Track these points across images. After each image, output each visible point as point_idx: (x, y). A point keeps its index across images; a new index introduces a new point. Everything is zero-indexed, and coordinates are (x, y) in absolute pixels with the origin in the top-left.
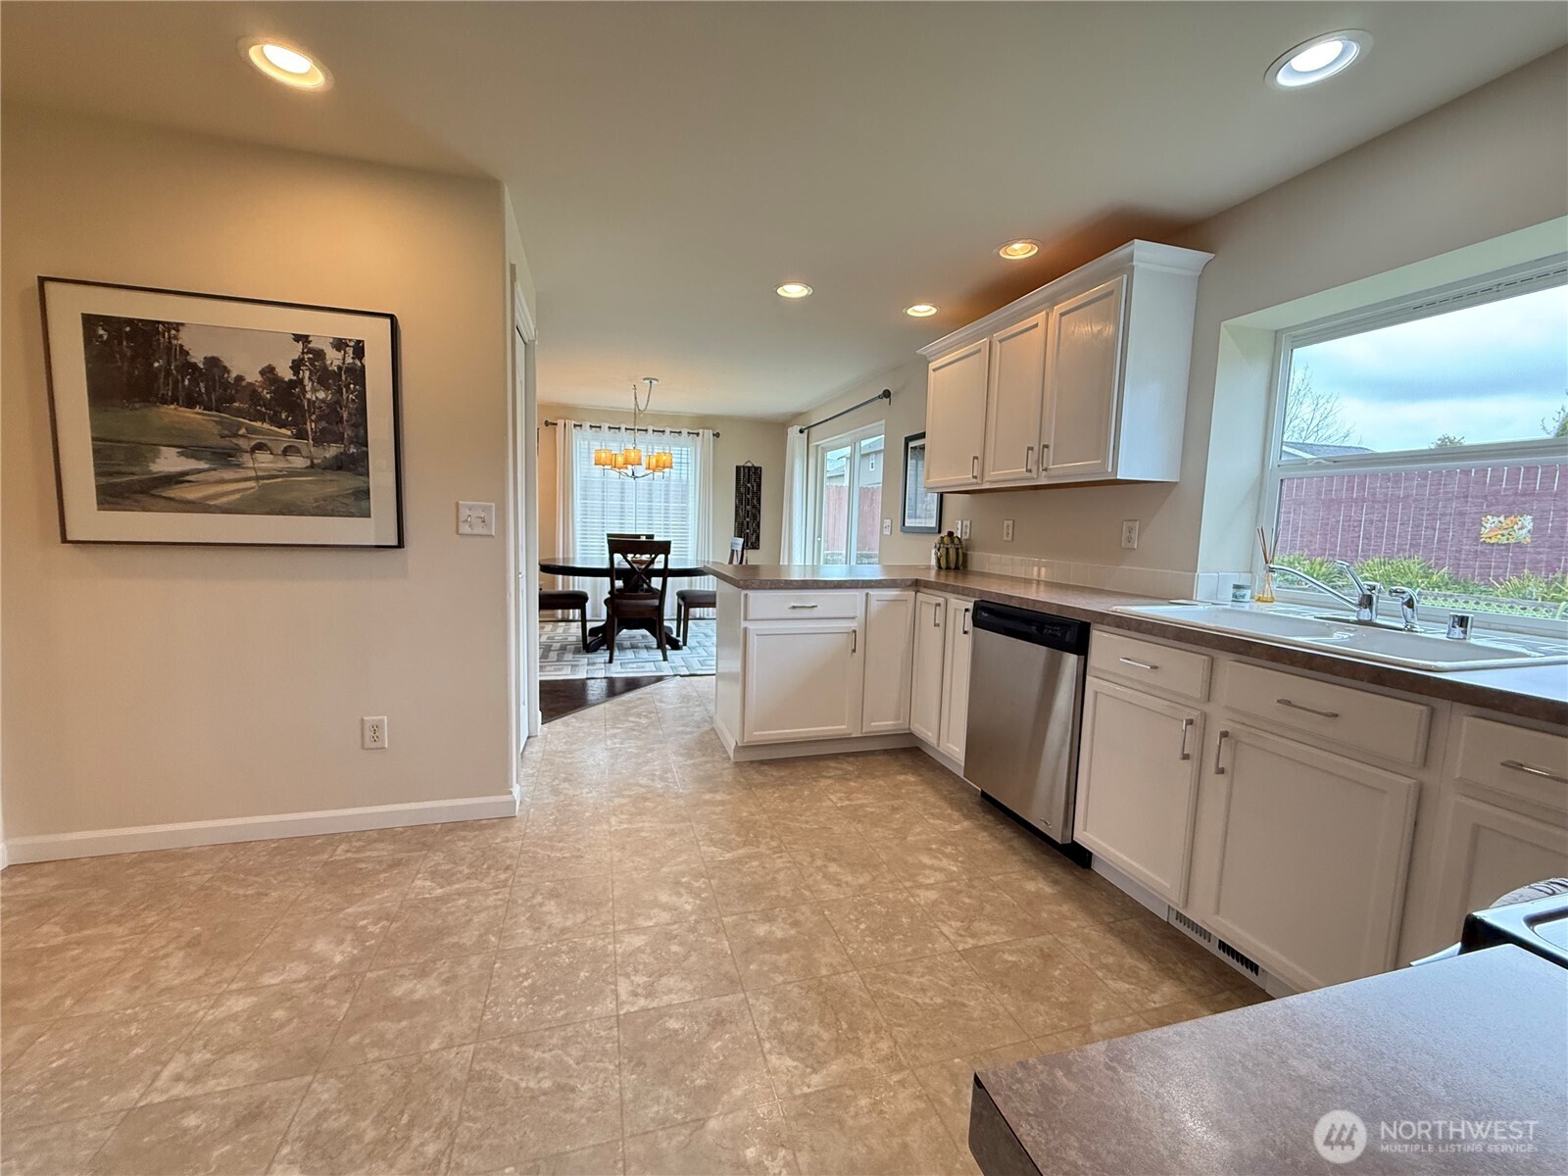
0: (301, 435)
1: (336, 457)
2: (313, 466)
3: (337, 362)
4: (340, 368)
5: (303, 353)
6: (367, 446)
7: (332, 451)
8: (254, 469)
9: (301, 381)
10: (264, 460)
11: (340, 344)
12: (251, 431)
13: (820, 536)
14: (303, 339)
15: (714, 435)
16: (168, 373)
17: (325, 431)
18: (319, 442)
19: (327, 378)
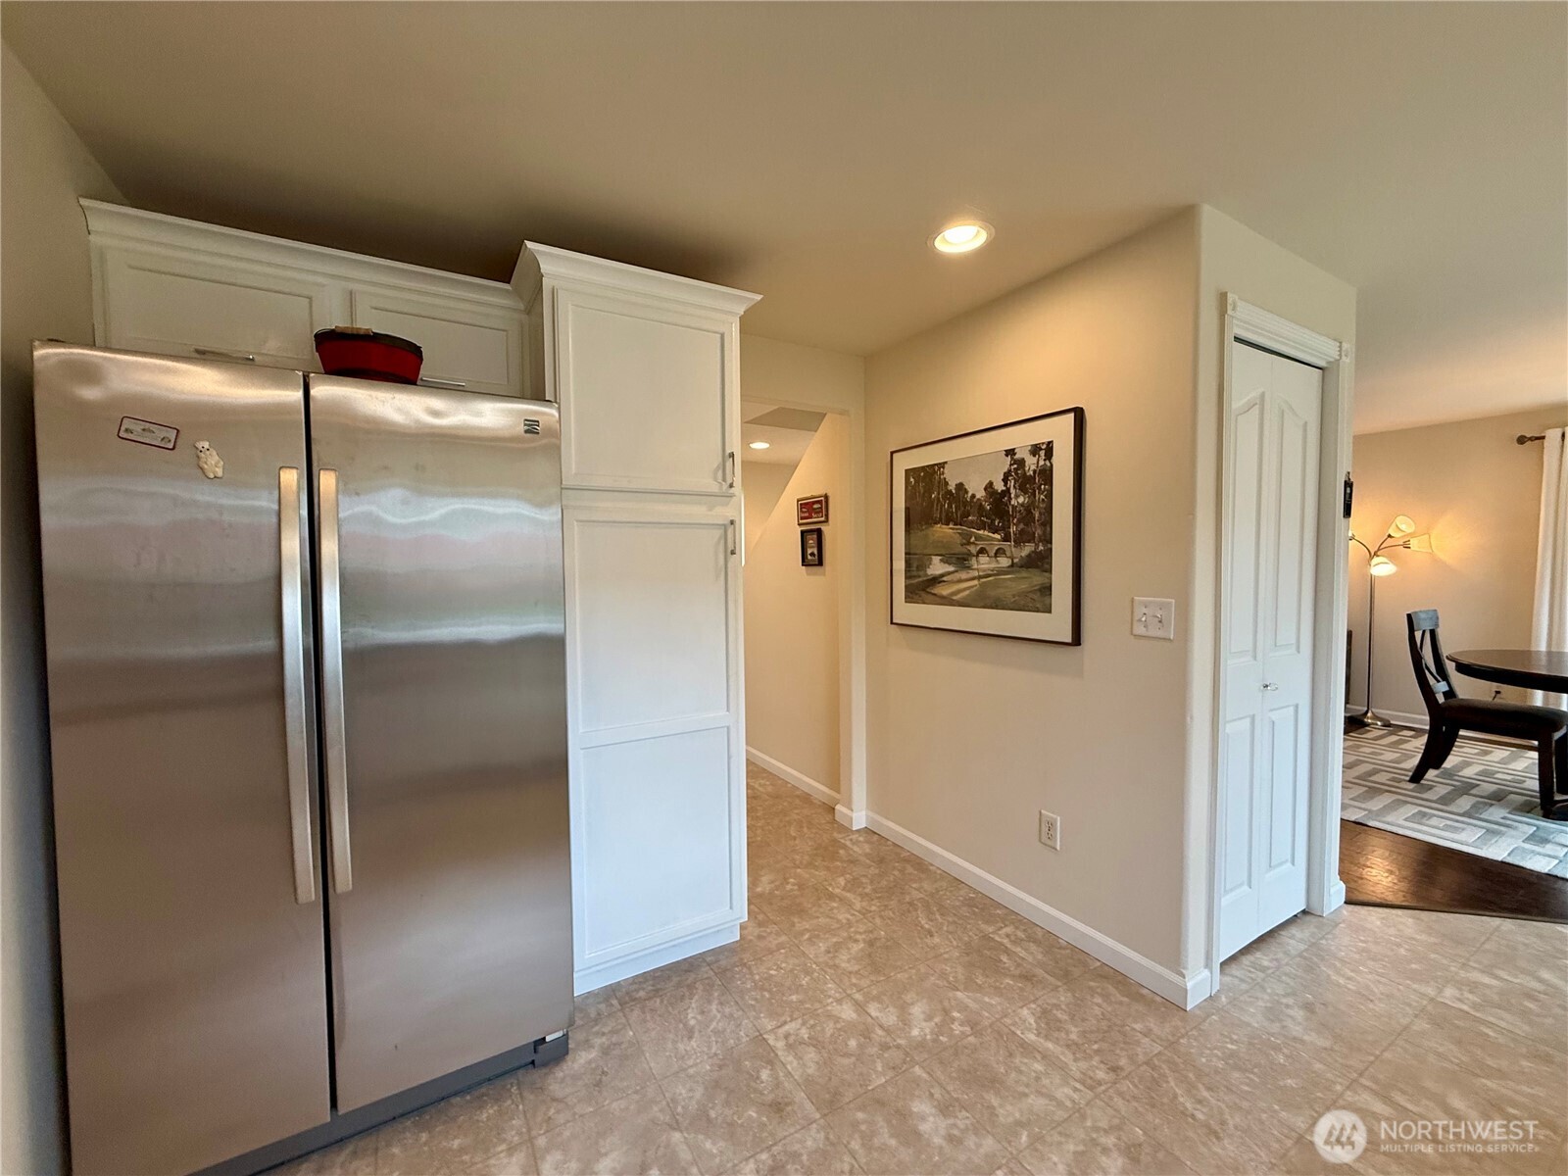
0: (1006, 539)
1: (1029, 556)
2: (1012, 565)
3: (1033, 467)
4: (1035, 471)
5: (1011, 465)
6: (1051, 543)
7: (1027, 549)
8: (978, 569)
9: (1008, 490)
10: (984, 563)
11: (1035, 450)
12: (979, 538)
14: (1010, 452)
16: (938, 499)
17: (1022, 532)
18: (1018, 543)
19: (1026, 483)
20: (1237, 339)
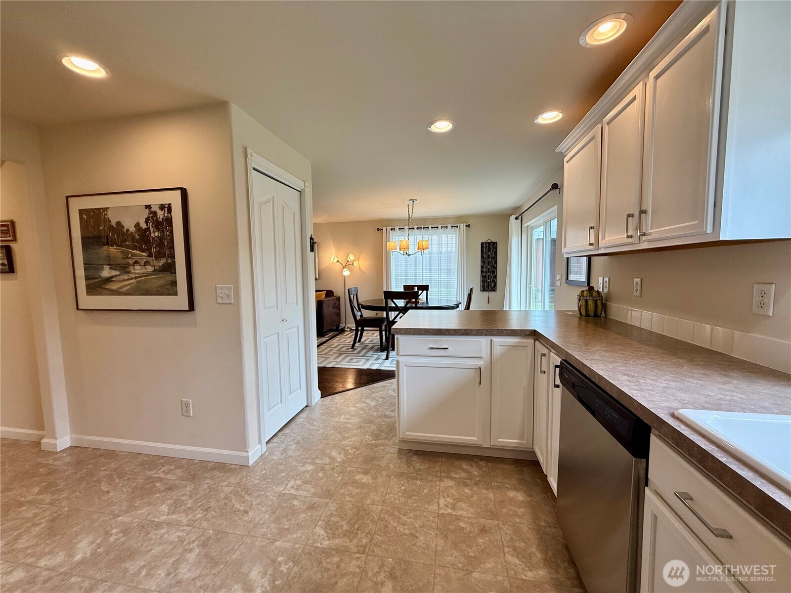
0: (150, 255)
1: (163, 265)
2: (155, 270)
3: (162, 217)
4: (163, 219)
5: (149, 214)
6: (175, 258)
7: (162, 261)
8: (134, 273)
9: (149, 228)
10: (138, 269)
11: (162, 207)
12: (133, 255)
13: (530, 284)
14: (148, 207)
15: (466, 226)
16: (105, 230)
17: (159, 252)
18: (157, 258)
19: (158, 225)
20: (254, 169)
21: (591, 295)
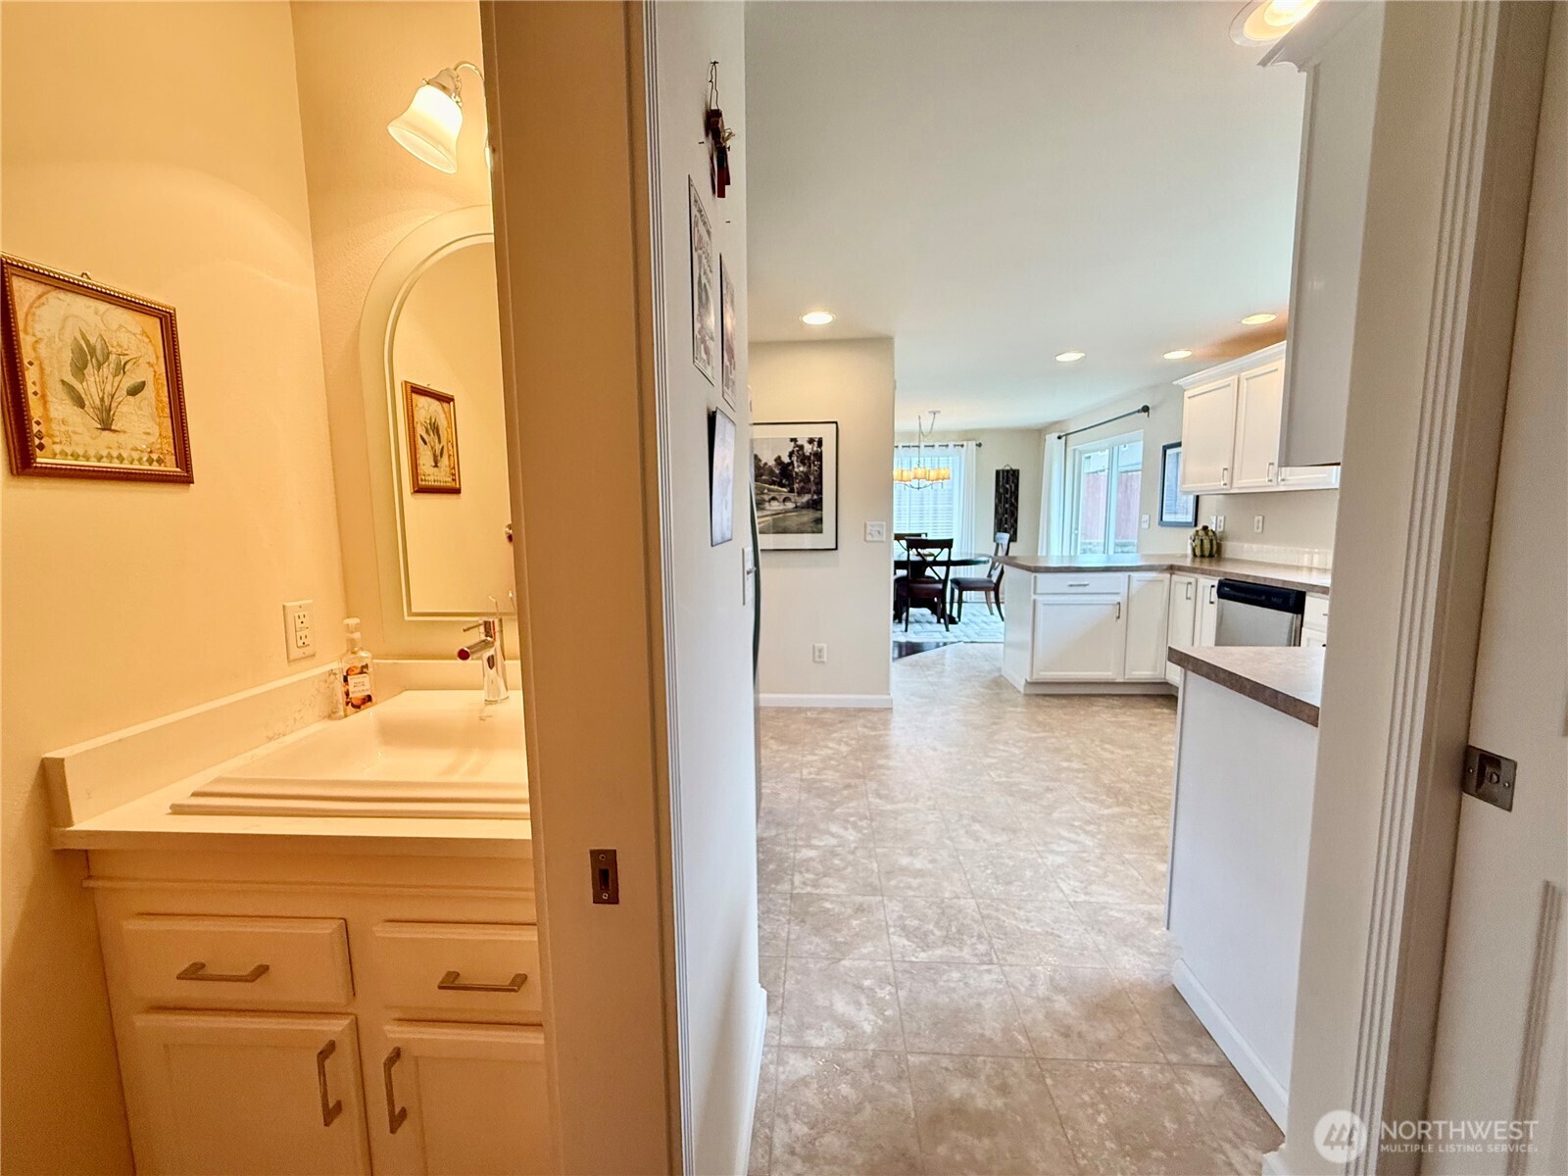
0: (792, 491)
1: (808, 502)
2: (796, 507)
3: (810, 451)
4: (811, 453)
5: (794, 447)
6: (822, 495)
7: (806, 498)
8: (771, 510)
9: (793, 462)
10: (775, 506)
11: (811, 441)
12: (769, 490)
13: (1077, 529)
14: (794, 440)
15: (976, 445)
17: (803, 488)
18: (799, 494)
19: (804, 459)
21: (1207, 534)
